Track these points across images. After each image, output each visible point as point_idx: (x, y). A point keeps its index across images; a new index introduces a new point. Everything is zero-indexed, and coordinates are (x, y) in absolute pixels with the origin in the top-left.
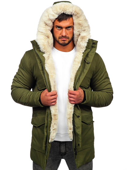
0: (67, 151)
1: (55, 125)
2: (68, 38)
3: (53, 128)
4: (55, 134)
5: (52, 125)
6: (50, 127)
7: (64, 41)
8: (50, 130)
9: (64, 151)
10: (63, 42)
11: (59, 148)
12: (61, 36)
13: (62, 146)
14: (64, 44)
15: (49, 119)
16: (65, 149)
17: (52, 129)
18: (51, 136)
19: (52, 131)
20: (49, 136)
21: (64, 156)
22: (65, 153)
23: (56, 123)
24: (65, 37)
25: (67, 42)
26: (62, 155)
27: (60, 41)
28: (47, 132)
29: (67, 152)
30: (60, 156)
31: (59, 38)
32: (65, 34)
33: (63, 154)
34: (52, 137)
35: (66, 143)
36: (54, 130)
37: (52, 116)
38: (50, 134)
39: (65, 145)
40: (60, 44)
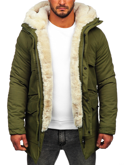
0: (67, 140)
1: (47, 112)
2: (67, 8)
3: (46, 116)
4: (48, 123)
5: (44, 112)
6: (42, 114)
7: (63, 12)
8: (42, 118)
9: (63, 140)
10: (61, 12)
11: (58, 137)
12: (59, 5)
13: (61, 134)
14: (62, 16)
15: (41, 106)
16: (64, 138)
17: (44, 116)
18: (43, 124)
19: (45, 119)
20: (42, 125)
21: (63, 145)
22: (64, 143)
23: (48, 110)
24: (64, 6)
25: (65, 12)
26: (60, 145)
27: (57, 12)
28: (39, 121)
29: (66, 142)
30: (58, 146)
31: (57, 8)
32: (64, 2)
33: (62, 143)
34: (45, 126)
35: (66, 131)
36: (46, 118)
37: (44, 102)
38: (42, 123)
39: (65, 133)
40: (58, 15)
